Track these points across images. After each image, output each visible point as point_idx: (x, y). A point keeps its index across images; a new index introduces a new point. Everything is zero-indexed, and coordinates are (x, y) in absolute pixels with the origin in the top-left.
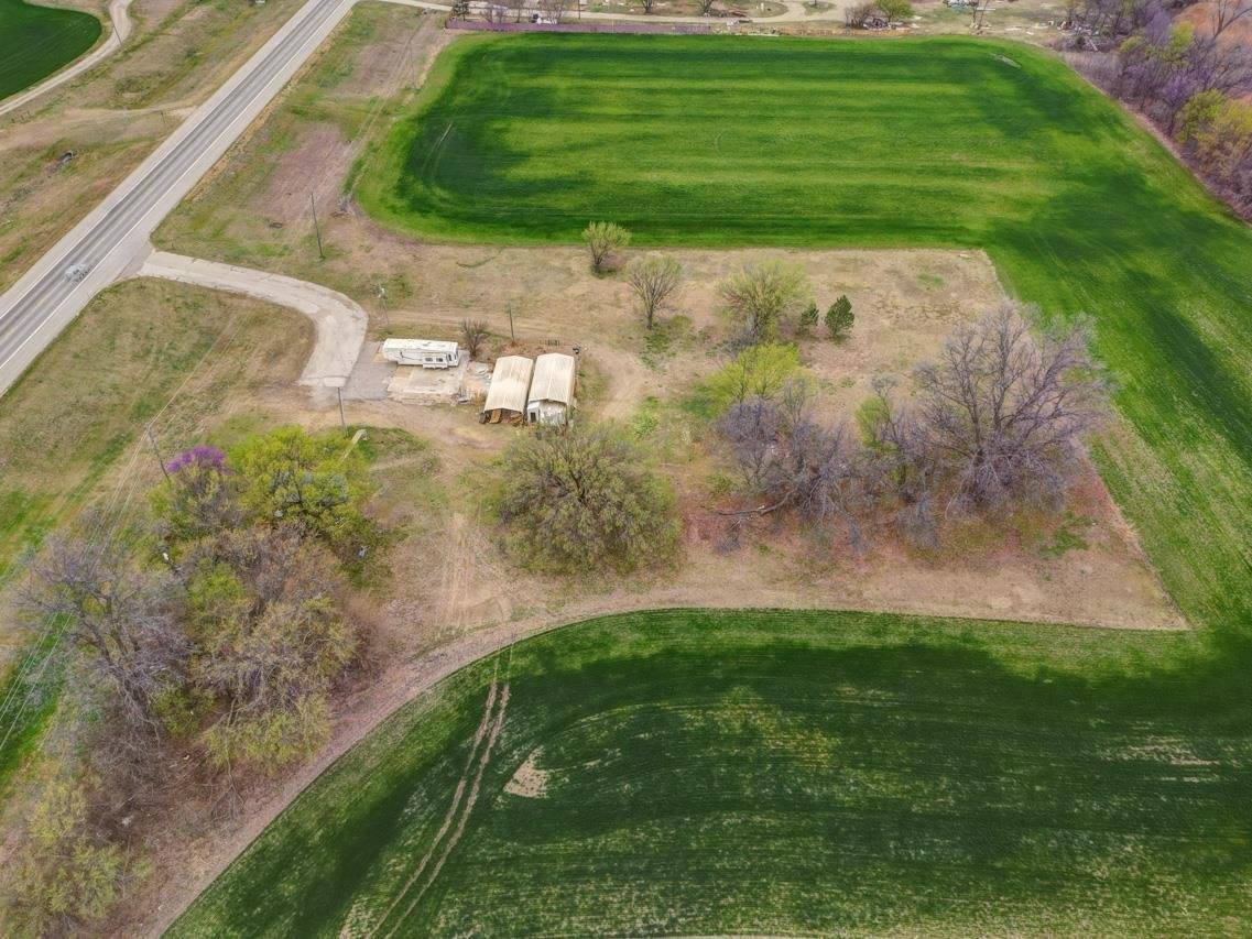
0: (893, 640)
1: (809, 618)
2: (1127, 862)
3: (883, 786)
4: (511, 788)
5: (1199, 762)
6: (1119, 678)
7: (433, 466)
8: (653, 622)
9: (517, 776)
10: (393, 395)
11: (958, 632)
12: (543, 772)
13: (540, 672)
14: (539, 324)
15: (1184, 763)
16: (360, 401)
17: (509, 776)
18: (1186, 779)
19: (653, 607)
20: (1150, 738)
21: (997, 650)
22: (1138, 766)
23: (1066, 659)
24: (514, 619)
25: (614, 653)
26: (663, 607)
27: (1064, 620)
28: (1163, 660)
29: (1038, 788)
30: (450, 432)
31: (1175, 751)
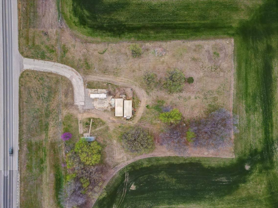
0: (187, 161)
1: (174, 158)
2: (211, 195)
3: (181, 186)
4: (131, 189)
5: (227, 181)
6: (220, 167)
7: (107, 128)
8: (149, 160)
9: (131, 187)
10: (95, 108)
11: (198, 159)
12: (135, 186)
13: (132, 170)
14: (122, 79)
15: (224, 181)
16: (89, 110)
17: (130, 187)
18: (223, 184)
19: (150, 157)
20: (221, 177)
21: (203, 163)
22: (218, 182)
23: (213, 164)
24: (127, 160)
25: (144, 166)
26: (151, 157)
27: (215, 156)
28: (228, 163)
29: (202, 186)
30: (109, 119)
31: (224, 179)
